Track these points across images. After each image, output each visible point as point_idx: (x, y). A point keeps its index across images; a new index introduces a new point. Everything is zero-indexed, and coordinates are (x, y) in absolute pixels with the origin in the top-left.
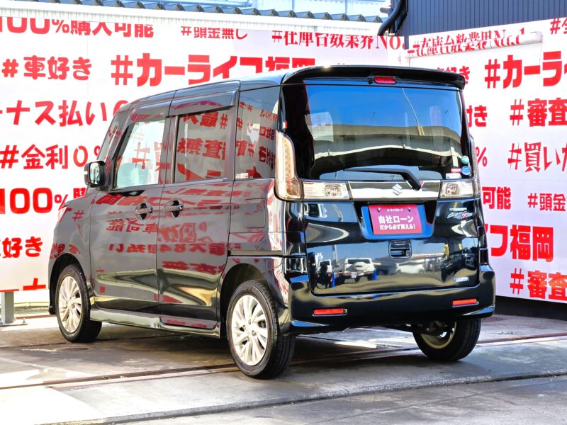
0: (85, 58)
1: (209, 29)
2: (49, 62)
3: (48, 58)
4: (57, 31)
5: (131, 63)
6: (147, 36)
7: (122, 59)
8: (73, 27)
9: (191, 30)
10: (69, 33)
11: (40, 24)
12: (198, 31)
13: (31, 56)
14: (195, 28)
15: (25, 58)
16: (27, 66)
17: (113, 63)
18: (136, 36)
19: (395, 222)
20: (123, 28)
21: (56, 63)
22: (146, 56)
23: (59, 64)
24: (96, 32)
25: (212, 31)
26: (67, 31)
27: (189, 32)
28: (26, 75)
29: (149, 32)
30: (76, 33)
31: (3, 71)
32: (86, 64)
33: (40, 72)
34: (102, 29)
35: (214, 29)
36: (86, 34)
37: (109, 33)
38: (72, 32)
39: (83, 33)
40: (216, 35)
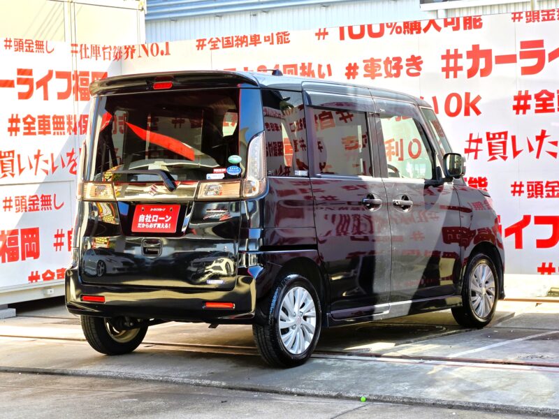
0: (416, 56)
1: (543, 11)
2: (384, 62)
3: (384, 59)
4: (391, 33)
5: (461, 56)
6: (476, 27)
7: (452, 53)
8: (405, 27)
9: (522, 15)
10: (402, 34)
11: (376, 29)
12: (530, 16)
13: (369, 58)
14: (527, 12)
15: (364, 61)
16: (366, 68)
17: (443, 57)
18: (465, 28)
19: (153, 220)
20: (452, 23)
21: (391, 62)
22: (476, 47)
23: (393, 63)
24: (426, 30)
25: (546, 13)
26: (400, 32)
27: (520, 18)
28: (365, 76)
29: (478, 24)
30: (408, 33)
31: (346, 74)
32: (418, 61)
33: (378, 72)
34: (432, 26)
35: (548, 11)
36: (417, 33)
37: (438, 29)
38: (404, 33)
39: (414, 32)
40: (550, 17)
